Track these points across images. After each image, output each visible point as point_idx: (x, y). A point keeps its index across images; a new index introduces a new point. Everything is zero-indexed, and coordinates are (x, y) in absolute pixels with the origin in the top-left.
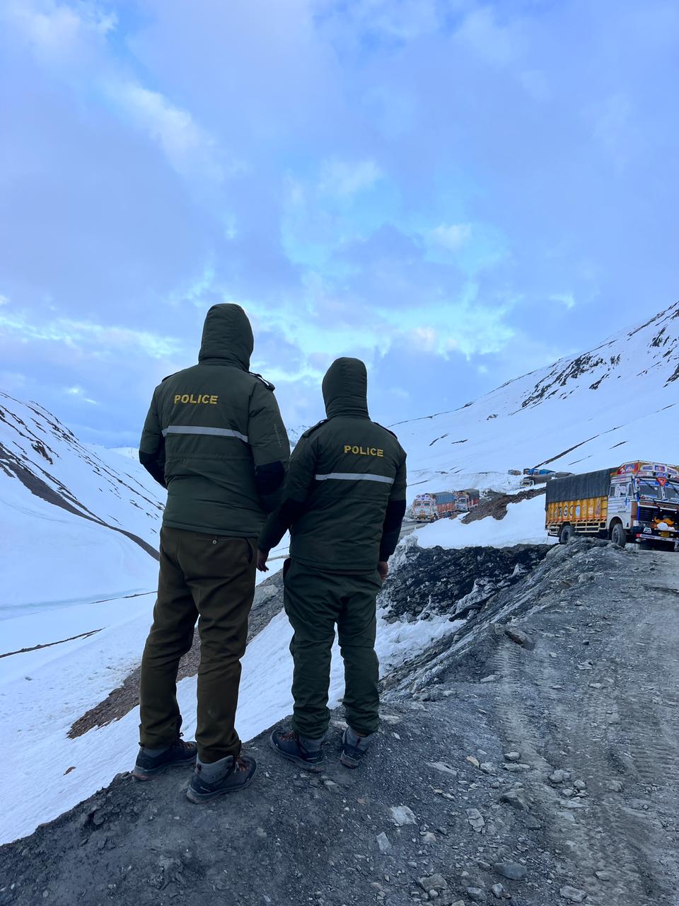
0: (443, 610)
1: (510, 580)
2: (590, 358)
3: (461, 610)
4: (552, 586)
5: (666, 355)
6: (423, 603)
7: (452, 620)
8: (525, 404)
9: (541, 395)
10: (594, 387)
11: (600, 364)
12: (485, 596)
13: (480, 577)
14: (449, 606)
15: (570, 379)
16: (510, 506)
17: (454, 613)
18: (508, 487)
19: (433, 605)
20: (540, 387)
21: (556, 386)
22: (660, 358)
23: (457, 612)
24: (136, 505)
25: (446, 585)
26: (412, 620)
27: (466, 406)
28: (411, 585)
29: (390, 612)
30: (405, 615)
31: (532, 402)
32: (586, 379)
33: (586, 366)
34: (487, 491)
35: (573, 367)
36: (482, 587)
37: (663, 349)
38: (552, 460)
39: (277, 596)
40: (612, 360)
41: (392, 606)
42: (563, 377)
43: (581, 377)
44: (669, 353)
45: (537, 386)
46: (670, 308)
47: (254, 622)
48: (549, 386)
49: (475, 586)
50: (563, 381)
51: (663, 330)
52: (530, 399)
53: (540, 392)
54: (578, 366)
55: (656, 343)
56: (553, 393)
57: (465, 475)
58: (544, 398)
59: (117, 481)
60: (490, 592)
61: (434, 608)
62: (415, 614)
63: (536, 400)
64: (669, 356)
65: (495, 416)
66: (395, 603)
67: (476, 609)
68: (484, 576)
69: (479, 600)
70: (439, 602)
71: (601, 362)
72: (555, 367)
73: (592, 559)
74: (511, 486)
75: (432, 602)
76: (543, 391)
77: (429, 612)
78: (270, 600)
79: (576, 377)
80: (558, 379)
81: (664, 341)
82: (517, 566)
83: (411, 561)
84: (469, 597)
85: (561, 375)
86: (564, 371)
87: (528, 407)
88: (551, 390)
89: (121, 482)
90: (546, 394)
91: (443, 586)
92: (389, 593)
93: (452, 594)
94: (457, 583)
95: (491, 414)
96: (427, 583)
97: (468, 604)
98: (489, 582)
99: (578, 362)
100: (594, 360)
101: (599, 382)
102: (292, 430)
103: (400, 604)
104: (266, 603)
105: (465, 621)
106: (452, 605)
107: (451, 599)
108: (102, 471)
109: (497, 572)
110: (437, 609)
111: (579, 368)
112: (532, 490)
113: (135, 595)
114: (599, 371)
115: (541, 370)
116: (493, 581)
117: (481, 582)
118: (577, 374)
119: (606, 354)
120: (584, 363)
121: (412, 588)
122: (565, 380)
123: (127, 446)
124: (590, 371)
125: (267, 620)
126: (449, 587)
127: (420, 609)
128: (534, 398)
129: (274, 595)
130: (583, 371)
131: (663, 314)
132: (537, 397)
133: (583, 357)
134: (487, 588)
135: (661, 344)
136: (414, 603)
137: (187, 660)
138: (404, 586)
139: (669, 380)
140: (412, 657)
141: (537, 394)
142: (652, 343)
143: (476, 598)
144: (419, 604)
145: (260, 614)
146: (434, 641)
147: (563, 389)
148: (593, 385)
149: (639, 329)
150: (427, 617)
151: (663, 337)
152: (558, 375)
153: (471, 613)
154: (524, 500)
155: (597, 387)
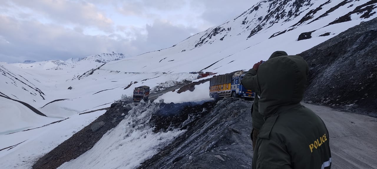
0: (176, 127)
1: (201, 114)
2: (220, 28)
3: (184, 126)
4: (225, 115)
5: (247, 28)
6: (169, 125)
7: (181, 130)
8: (196, 46)
9: (202, 42)
10: (222, 39)
11: (224, 31)
12: (192, 120)
13: (190, 113)
14: (179, 125)
15: (213, 36)
16: (196, 86)
17: (181, 127)
18: (192, 79)
19: (172, 125)
20: (202, 39)
21: (208, 39)
22: (245, 29)
23: (182, 127)
24: (25, 89)
25: (177, 117)
26: (165, 131)
27: (173, 46)
28: (163, 118)
29: (155, 129)
30: (161, 130)
31: (198, 45)
32: (219, 36)
33: (219, 31)
34: (184, 80)
35: (214, 32)
36: (191, 117)
37: (246, 25)
38: (207, 68)
39: (105, 126)
40: (228, 29)
41: (156, 126)
42: (210, 35)
43: (217, 35)
44: (248, 27)
45: (200, 39)
46: (249, 10)
47: (95, 137)
48: (205, 39)
49: (189, 117)
50: (210, 36)
51: (246, 18)
52: (198, 44)
53: (202, 41)
54: (216, 31)
55: (244, 23)
56: (207, 42)
57: (173, 74)
58: (203, 43)
59: (15, 79)
60: (194, 119)
61: (173, 126)
62: (166, 129)
63: (200, 44)
64: (248, 28)
65: (185, 50)
66: (157, 125)
67: (190, 125)
68: (191, 113)
69: (190, 122)
70: (175, 124)
71: (224, 30)
72: (207, 31)
73: (238, 105)
74: (193, 78)
75: (172, 124)
76: (203, 41)
77: (171, 127)
78: (101, 128)
79: (215, 36)
80: (208, 36)
81: (246, 22)
82: (204, 108)
83: (161, 109)
84: (187, 121)
85: (210, 34)
86: (211, 33)
87: (197, 47)
88: (206, 40)
89: (17, 79)
90: (204, 42)
91: (175, 117)
92: (154, 122)
93: (180, 121)
94: (181, 116)
95: (183, 50)
96: (169, 117)
97: (186, 124)
98: (193, 115)
99: (216, 29)
100: (222, 29)
101: (223, 37)
102: (99, 55)
103: (159, 126)
104: (100, 129)
105: (186, 130)
106: (180, 124)
107: (179, 122)
108: (7, 74)
109: (196, 111)
110: (174, 126)
111: (216, 32)
112: (204, 80)
113: (28, 130)
114: (224, 33)
115: (202, 32)
116: (195, 115)
117: (191, 115)
118: (215, 34)
119: (226, 27)
120: (218, 30)
121: (163, 119)
122: (211, 37)
123: (19, 62)
124: (220, 33)
125: (101, 136)
126: (178, 118)
127: (167, 127)
128: (199, 43)
129: (103, 125)
130: (217, 33)
131: (246, 12)
132: (201, 43)
133: (218, 28)
134: (193, 117)
135: (245, 23)
136: (165, 125)
137: (65, 155)
138: (160, 118)
139: (248, 37)
140: (168, 145)
141: (200, 42)
142: (242, 23)
143: (189, 121)
144: (167, 125)
145: (98, 134)
146: (175, 138)
147: (210, 40)
148: (221, 39)
149: (238, 17)
150: (171, 130)
151: (246, 21)
152: (208, 34)
153: (188, 127)
154: (201, 84)
155: (223, 39)
